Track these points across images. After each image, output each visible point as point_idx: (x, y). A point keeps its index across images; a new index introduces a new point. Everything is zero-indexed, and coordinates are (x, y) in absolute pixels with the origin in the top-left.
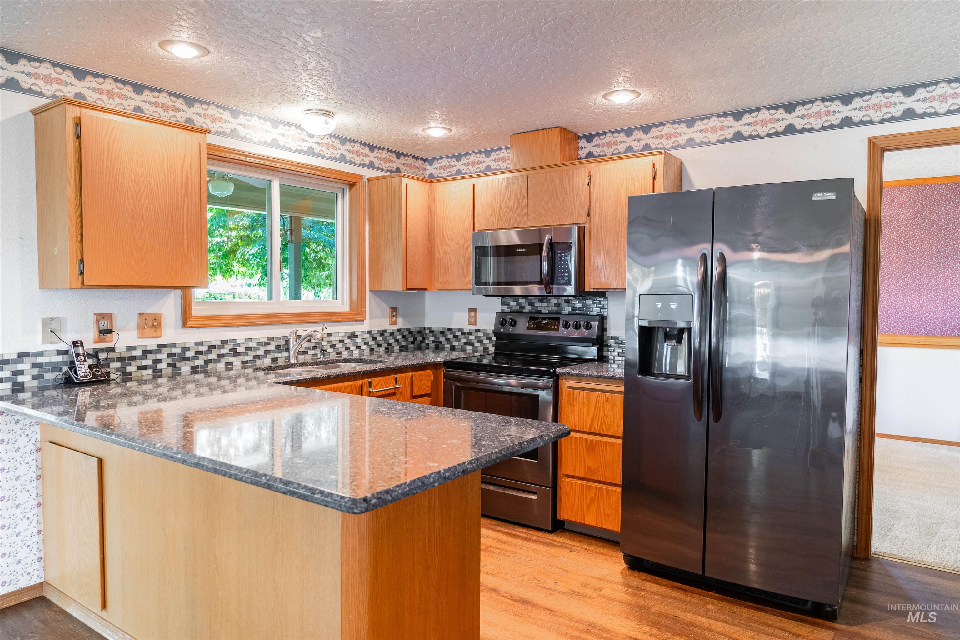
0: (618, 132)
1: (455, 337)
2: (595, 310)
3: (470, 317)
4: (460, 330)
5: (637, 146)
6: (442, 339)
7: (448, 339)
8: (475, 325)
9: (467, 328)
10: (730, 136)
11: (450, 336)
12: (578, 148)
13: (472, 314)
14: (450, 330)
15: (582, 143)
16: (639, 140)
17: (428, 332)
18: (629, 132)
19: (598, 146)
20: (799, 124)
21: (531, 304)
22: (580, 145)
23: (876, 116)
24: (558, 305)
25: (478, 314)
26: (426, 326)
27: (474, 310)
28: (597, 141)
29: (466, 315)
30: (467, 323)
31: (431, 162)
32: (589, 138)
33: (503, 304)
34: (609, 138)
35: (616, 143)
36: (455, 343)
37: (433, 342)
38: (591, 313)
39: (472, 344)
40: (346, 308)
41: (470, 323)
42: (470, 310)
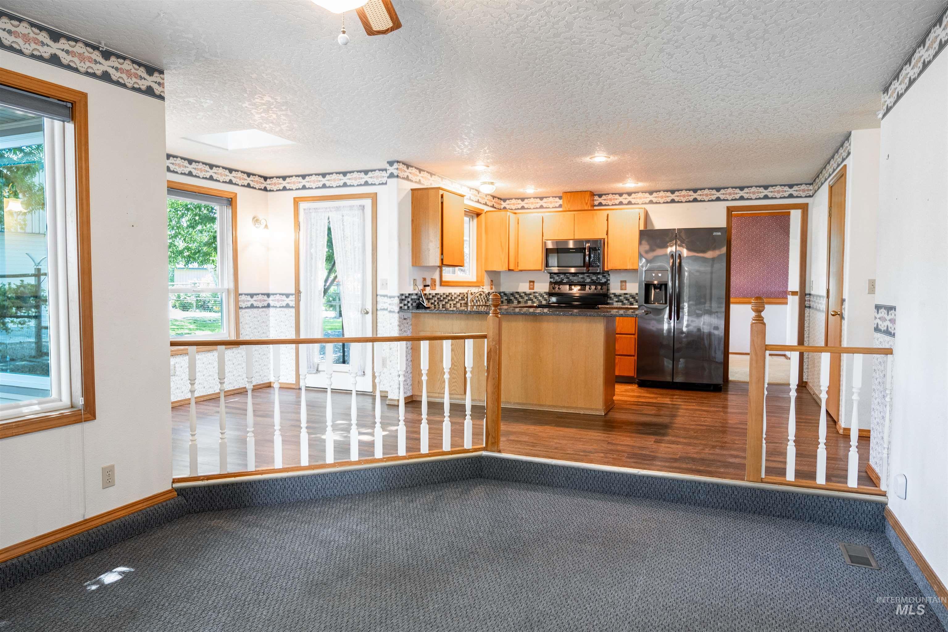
0: (615, 194)
1: (521, 296)
2: (604, 280)
3: (530, 285)
4: (523, 293)
5: (625, 202)
6: (512, 298)
7: (516, 298)
8: (533, 290)
9: (528, 291)
10: (669, 201)
11: (517, 296)
12: (593, 200)
13: (532, 284)
14: (517, 293)
15: (596, 198)
16: (626, 199)
17: (502, 294)
18: (621, 195)
19: (605, 200)
20: (699, 198)
21: (568, 278)
22: (595, 198)
23: (730, 198)
24: (583, 278)
25: (535, 284)
26: (501, 291)
27: (533, 282)
28: (604, 197)
29: (528, 284)
30: (528, 289)
31: (505, 200)
32: (600, 196)
33: (550, 278)
34: (610, 196)
35: (614, 199)
36: (520, 300)
37: (506, 300)
38: (601, 282)
39: (532, 300)
40: (475, 280)
41: (530, 289)
42: (530, 282)
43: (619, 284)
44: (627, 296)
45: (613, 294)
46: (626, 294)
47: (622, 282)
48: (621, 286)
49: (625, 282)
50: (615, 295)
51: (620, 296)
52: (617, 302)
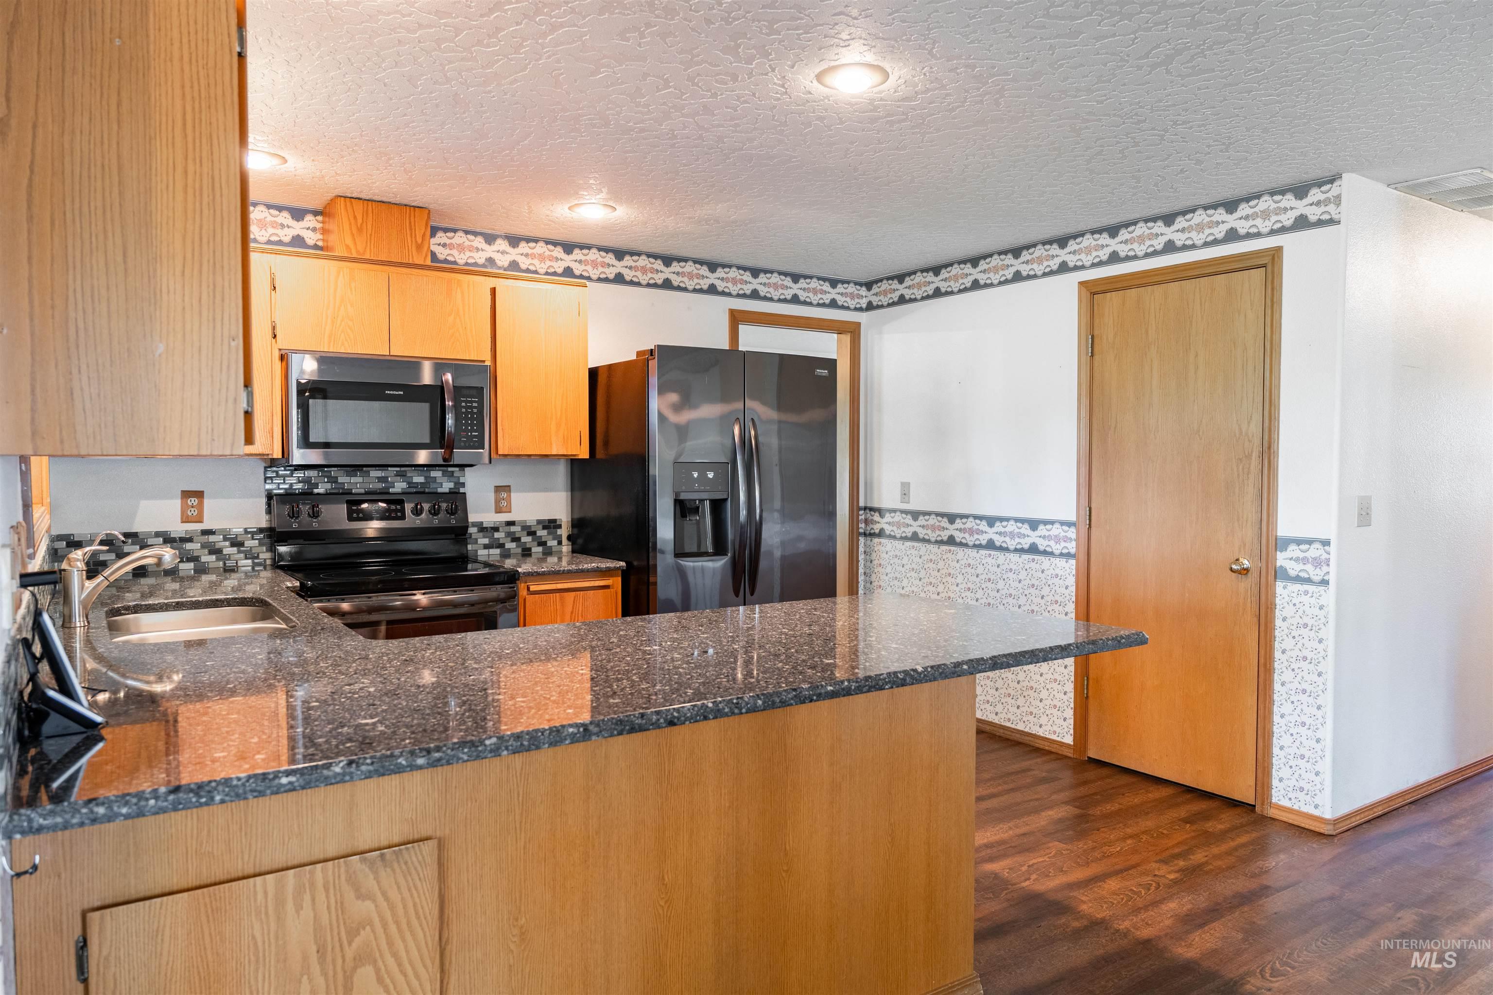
0: (475, 233)
2: (447, 486)
3: (185, 507)
4: (157, 533)
5: (502, 261)
8: (201, 522)
9: (178, 529)
13: (194, 501)
14: (131, 534)
16: (504, 253)
18: (489, 239)
19: (445, 246)
20: (675, 280)
24: (381, 479)
25: (206, 502)
27: (199, 495)
28: (443, 238)
29: (175, 503)
30: (180, 521)
33: (269, 483)
34: (459, 238)
35: (471, 249)
38: (440, 490)
39: (196, 560)
41: (185, 520)
42: (186, 494)
43: (491, 496)
44: (513, 529)
45: (474, 525)
46: (511, 523)
47: (498, 489)
48: (497, 502)
49: (507, 488)
50: (482, 529)
51: (496, 529)
52: (486, 547)
